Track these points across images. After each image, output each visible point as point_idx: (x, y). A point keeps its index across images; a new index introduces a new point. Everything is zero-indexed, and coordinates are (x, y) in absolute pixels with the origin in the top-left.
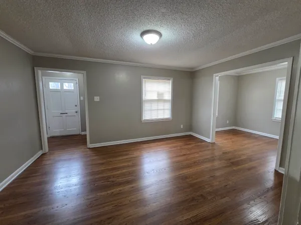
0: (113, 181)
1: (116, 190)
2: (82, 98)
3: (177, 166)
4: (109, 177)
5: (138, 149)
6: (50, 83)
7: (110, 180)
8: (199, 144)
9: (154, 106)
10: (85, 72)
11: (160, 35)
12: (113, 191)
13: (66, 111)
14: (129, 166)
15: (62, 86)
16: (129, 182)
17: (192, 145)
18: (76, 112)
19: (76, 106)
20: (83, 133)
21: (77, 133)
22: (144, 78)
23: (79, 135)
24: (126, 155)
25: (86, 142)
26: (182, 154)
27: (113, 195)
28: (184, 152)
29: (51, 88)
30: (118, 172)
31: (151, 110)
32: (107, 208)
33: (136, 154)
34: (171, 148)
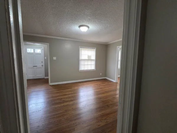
0: (64, 100)
1: (65, 104)
2: (45, 58)
3: (97, 93)
4: (62, 99)
5: (77, 86)
6: (28, 49)
7: (62, 100)
8: (110, 83)
9: (86, 63)
10: (48, 44)
11: (88, 27)
12: (64, 104)
13: (36, 65)
14: (72, 94)
15: (34, 51)
16: (72, 101)
17: (106, 84)
18: (42, 66)
19: (42, 62)
20: (46, 78)
21: (43, 77)
22: (81, 48)
23: (44, 78)
24: (70, 88)
25: (48, 82)
26: (100, 88)
27: (64, 106)
28: (101, 87)
29: (28, 52)
30: (66, 96)
31: (84, 65)
32: (61, 111)
33: (76, 88)
34: (94, 85)
